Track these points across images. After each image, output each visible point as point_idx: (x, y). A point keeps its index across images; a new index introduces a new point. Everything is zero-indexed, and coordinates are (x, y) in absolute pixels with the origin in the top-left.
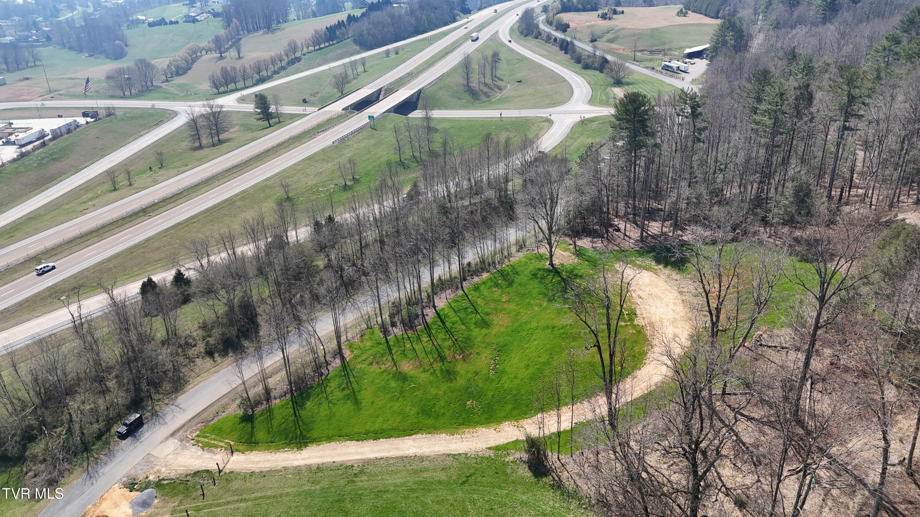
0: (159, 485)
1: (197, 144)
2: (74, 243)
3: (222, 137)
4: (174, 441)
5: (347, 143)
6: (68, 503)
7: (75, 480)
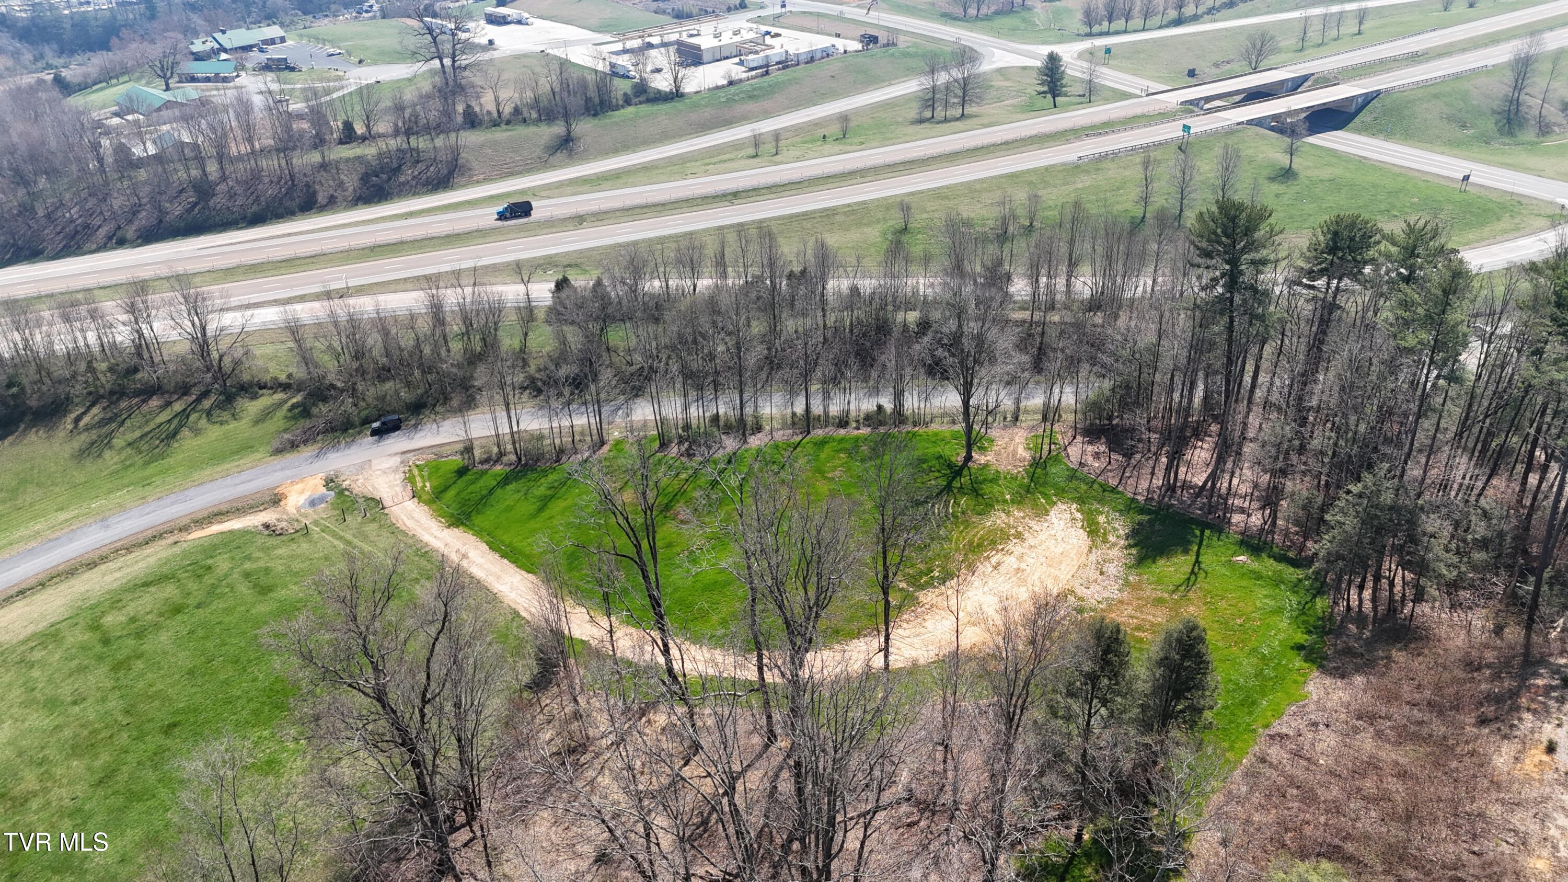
0: (341, 492)
1: (928, 114)
2: (630, 212)
3: (968, 110)
4: (398, 459)
5: (1103, 165)
6: (282, 469)
7: (307, 452)
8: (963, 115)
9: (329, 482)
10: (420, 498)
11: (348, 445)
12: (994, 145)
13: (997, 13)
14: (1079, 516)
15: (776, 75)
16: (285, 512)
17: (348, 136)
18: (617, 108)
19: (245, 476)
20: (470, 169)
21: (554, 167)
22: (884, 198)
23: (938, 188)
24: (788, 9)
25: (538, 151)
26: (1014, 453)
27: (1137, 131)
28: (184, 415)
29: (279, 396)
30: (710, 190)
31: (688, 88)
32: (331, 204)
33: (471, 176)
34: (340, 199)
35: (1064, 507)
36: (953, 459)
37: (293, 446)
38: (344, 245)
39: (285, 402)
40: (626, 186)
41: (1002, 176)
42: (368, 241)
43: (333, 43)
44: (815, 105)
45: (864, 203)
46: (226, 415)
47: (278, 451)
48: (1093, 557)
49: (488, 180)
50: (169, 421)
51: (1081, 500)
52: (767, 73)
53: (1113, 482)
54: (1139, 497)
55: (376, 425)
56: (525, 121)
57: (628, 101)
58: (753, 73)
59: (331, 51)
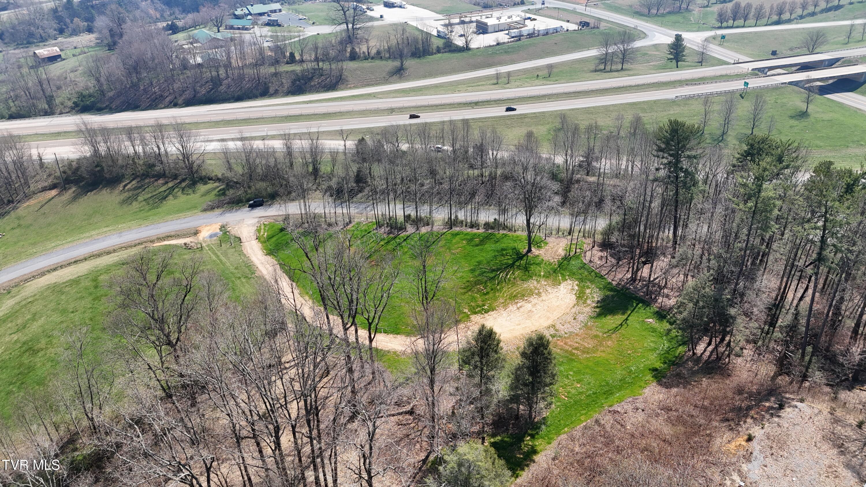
0: (225, 233)
3: (625, 66)
4: (257, 220)
5: (690, 102)
6: (204, 219)
7: (217, 212)
8: (622, 69)
9: (223, 228)
10: (259, 240)
11: (237, 210)
12: (630, 86)
13: (669, 13)
14: (576, 288)
15: (525, 41)
16: (198, 239)
17: (292, 60)
18: (432, 54)
19: (186, 220)
20: (347, 81)
21: (391, 83)
22: (556, 111)
23: (588, 108)
24: (546, 5)
25: (384, 74)
26: (557, 251)
27: (718, 84)
28: (172, 188)
29: (217, 184)
30: (463, 100)
31: (473, 45)
32: (276, 94)
33: (347, 85)
34: (280, 91)
35: (571, 282)
36: (521, 251)
37: (212, 208)
38: (273, 114)
39: (218, 187)
40: (422, 95)
41: (627, 104)
42: (285, 113)
43: (303, 13)
44: (541, 58)
45: (543, 112)
46: (190, 191)
47: (205, 210)
48: (574, 310)
49: (356, 87)
50: (165, 191)
51: (581, 280)
52: (520, 40)
53: (603, 273)
54: (614, 283)
55: (251, 202)
56: (381, 58)
57: (439, 51)
58: (513, 39)
59: (301, 17)
